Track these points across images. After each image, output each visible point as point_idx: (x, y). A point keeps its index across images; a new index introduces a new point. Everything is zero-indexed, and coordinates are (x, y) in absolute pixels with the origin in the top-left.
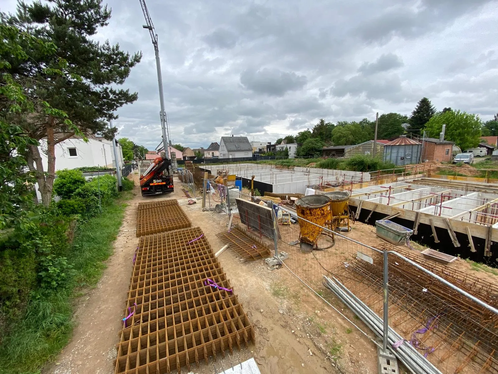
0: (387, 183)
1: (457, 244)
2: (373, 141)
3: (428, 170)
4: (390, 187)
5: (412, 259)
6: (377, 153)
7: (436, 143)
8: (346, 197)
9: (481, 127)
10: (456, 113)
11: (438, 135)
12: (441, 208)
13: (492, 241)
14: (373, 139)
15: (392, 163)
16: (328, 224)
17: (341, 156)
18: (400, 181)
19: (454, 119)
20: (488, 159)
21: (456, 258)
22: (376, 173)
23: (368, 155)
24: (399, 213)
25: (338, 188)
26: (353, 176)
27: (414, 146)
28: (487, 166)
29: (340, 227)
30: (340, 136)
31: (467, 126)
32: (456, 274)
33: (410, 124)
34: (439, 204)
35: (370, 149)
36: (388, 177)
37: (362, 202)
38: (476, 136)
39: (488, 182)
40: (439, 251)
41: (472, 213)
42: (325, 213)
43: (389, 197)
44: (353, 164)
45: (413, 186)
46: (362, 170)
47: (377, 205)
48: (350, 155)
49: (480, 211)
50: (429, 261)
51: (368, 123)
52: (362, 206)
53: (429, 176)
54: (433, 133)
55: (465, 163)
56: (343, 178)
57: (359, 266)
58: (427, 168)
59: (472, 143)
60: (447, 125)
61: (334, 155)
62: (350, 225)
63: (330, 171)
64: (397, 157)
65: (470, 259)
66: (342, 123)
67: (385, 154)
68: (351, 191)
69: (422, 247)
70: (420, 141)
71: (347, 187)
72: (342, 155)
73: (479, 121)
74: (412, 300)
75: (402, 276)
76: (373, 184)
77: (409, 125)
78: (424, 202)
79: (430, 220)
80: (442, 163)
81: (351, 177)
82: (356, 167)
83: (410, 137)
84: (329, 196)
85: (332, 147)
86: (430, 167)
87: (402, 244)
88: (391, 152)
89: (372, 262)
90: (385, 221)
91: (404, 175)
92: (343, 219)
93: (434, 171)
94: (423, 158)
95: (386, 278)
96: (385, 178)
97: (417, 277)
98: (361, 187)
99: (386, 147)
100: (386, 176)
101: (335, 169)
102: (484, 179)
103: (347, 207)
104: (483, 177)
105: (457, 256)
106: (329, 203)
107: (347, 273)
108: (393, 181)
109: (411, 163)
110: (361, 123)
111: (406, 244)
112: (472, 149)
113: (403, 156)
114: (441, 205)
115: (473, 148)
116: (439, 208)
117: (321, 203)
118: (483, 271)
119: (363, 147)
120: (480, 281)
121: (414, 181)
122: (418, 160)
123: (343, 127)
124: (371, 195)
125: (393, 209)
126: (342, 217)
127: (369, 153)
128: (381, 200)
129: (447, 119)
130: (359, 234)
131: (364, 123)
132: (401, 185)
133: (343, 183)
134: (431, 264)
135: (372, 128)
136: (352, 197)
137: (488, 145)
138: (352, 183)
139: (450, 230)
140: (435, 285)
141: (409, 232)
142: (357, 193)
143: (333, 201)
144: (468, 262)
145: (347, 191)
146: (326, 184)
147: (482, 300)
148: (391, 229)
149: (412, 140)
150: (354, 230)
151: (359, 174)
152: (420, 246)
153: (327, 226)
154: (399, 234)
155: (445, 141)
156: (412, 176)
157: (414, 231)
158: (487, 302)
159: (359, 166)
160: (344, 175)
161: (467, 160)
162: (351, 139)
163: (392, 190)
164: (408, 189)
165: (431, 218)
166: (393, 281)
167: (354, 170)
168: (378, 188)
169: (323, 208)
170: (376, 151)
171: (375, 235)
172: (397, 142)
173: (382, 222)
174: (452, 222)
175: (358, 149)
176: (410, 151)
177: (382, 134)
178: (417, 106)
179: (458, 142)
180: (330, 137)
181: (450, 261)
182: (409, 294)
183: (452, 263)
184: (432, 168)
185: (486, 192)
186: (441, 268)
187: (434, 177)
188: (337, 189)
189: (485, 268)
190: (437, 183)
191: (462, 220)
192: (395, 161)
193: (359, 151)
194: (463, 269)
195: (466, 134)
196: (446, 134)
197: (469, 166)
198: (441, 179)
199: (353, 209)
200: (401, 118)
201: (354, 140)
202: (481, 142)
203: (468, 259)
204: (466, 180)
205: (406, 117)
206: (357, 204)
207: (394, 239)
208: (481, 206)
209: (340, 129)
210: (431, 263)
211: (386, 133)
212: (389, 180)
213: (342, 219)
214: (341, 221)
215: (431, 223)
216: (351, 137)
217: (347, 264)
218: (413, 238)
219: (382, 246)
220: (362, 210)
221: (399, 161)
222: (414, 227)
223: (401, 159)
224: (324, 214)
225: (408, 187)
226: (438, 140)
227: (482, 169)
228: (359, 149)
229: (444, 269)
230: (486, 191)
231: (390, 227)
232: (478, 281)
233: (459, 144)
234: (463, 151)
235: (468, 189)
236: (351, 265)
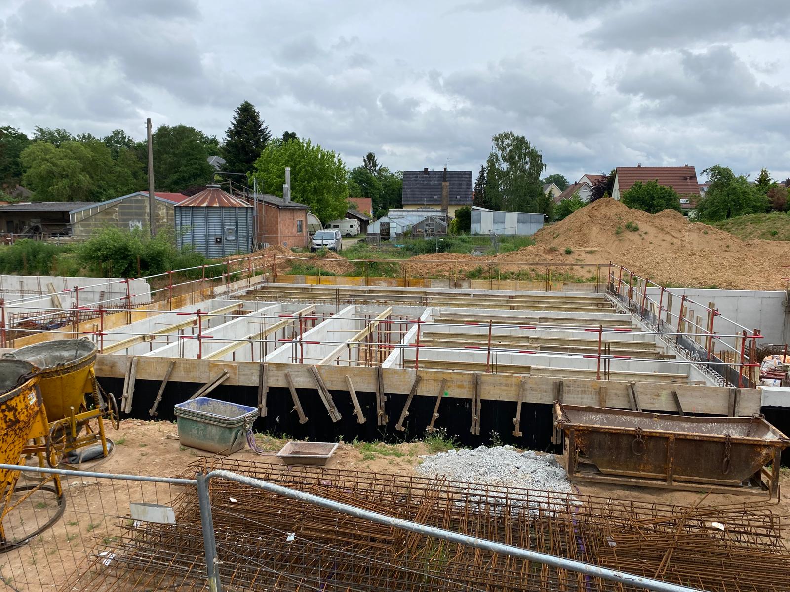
0: (191, 303)
1: (336, 416)
2: (146, 194)
3: (272, 266)
4: (199, 313)
5: (262, 476)
6: (159, 226)
7: (278, 206)
8: (86, 354)
9: (346, 179)
10: (305, 145)
11: (280, 189)
12: (301, 345)
13: (385, 394)
14: (146, 190)
15: (197, 251)
16: (37, 452)
17: (62, 235)
18: (220, 294)
19: (303, 158)
20: (363, 241)
21: (337, 444)
22: (162, 278)
23: (136, 230)
24: (225, 374)
25: (61, 330)
26: (103, 293)
27: (239, 211)
28: (363, 254)
29: (78, 451)
30: (51, 174)
31: (325, 175)
32: (342, 478)
33: (225, 158)
34: (298, 338)
35: (140, 214)
36: (191, 288)
37: (135, 363)
38: (341, 197)
39: (367, 285)
40: (310, 440)
41: (351, 346)
42: (22, 418)
43: (199, 338)
44: (98, 257)
45: (248, 304)
46: (127, 274)
47: (175, 363)
48: (88, 232)
49: (362, 341)
50: (294, 469)
51: (128, 143)
52: (137, 372)
53: (275, 279)
54: (270, 186)
55: (330, 249)
56: (74, 300)
57: (146, 546)
58: (269, 261)
59: (337, 210)
60: (293, 168)
61: (36, 230)
62: (107, 435)
63: (30, 281)
64: (207, 236)
65: (359, 440)
66: (51, 133)
67: (179, 228)
68: (101, 334)
69: (277, 441)
70: (249, 200)
71: (88, 326)
72: (62, 230)
73: (342, 166)
74: (272, 574)
75: (249, 527)
76: (160, 308)
77: (223, 162)
78: (271, 338)
79: (287, 376)
80: (294, 251)
81: (97, 296)
82: (109, 264)
83: (228, 190)
84: (30, 359)
85: (27, 205)
86: (274, 260)
87: (240, 449)
88: (192, 223)
89: (172, 520)
90: (197, 402)
91: (226, 278)
92: (86, 422)
93: (282, 267)
94: (259, 240)
95: (212, 545)
96: (187, 292)
97: (276, 515)
98: (128, 321)
99: (178, 211)
100: (188, 285)
101: (46, 273)
102: (360, 279)
103: (93, 385)
104: (359, 274)
105: (338, 441)
106: (31, 382)
107: (113, 580)
108: (205, 298)
109: (238, 253)
110: (108, 140)
111: (247, 446)
112: (338, 222)
113: (219, 233)
114: (301, 339)
115: (339, 220)
116: (298, 345)
117: (4, 387)
118: (380, 455)
119: (122, 208)
120: (378, 476)
121: (248, 292)
122: (250, 244)
123: (58, 146)
124: (158, 339)
125: (212, 365)
126: (81, 416)
127: (139, 225)
128: (181, 347)
129: (291, 156)
130: (136, 453)
131: (118, 142)
132: (222, 304)
133: (74, 314)
134: (298, 474)
135: (140, 159)
136: (105, 354)
137: (360, 214)
138: (101, 312)
139: (322, 389)
140: (309, 517)
141: (250, 413)
142: (118, 337)
143: (45, 375)
144: (357, 447)
145: (90, 337)
146: (20, 324)
147: (387, 513)
148: (211, 419)
149: (233, 197)
150: (121, 447)
151: (118, 283)
152: (274, 440)
153: (36, 459)
154: (228, 426)
155: (294, 204)
156: (243, 282)
157: (260, 410)
158: (394, 514)
159: (117, 261)
160: (76, 289)
161: (331, 243)
162: (86, 184)
163: (204, 320)
164: (239, 313)
165: (288, 370)
166: (229, 548)
167: (106, 275)
168: (172, 318)
169: (13, 403)
170: (158, 221)
171: (177, 445)
172: (201, 199)
173: (190, 405)
174: (323, 371)
175: (107, 214)
176: (233, 223)
177: (166, 177)
178: (235, 118)
179: (315, 206)
180: (18, 174)
181: (329, 456)
182: (267, 564)
183: (332, 457)
184: (277, 262)
185: (365, 303)
186: (316, 476)
187: (284, 281)
188: (58, 335)
189: (382, 449)
190: (291, 294)
191: (338, 364)
192: (203, 247)
193: (113, 220)
194: (351, 464)
195: (325, 191)
196: (293, 188)
197: (337, 255)
198: (296, 285)
199: (112, 385)
200: (205, 142)
201: (95, 189)
202: (350, 208)
203: (355, 441)
204: (335, 283)
205: (214, 141)
206: (122, 370)
207: (222, 440)
208: (362, 331)
209: (46, 151)
210: (297, 472)
211: (175, 177)
212: (196, 294)
213: (80, 425)
214: (78, 432)
215: (289, 383)
216: (84, 178)
217: (108, 556)
218: (261, 425)
219: (196, 469)
220: (139, 383)
221: (214, 248)
222: (259, 399)
223: (217, 241)
224: (18, 421)
225: (237, 309)
226: (282, 200)
227: (357, 260)
228: (110, 214)
229: (321, 476)
230: (365, 301)
231: (208, 414)
232: (376, 479)
233: (316, 210)
234: (325, 226)
235: (341, 299)
236: (121, 552)
